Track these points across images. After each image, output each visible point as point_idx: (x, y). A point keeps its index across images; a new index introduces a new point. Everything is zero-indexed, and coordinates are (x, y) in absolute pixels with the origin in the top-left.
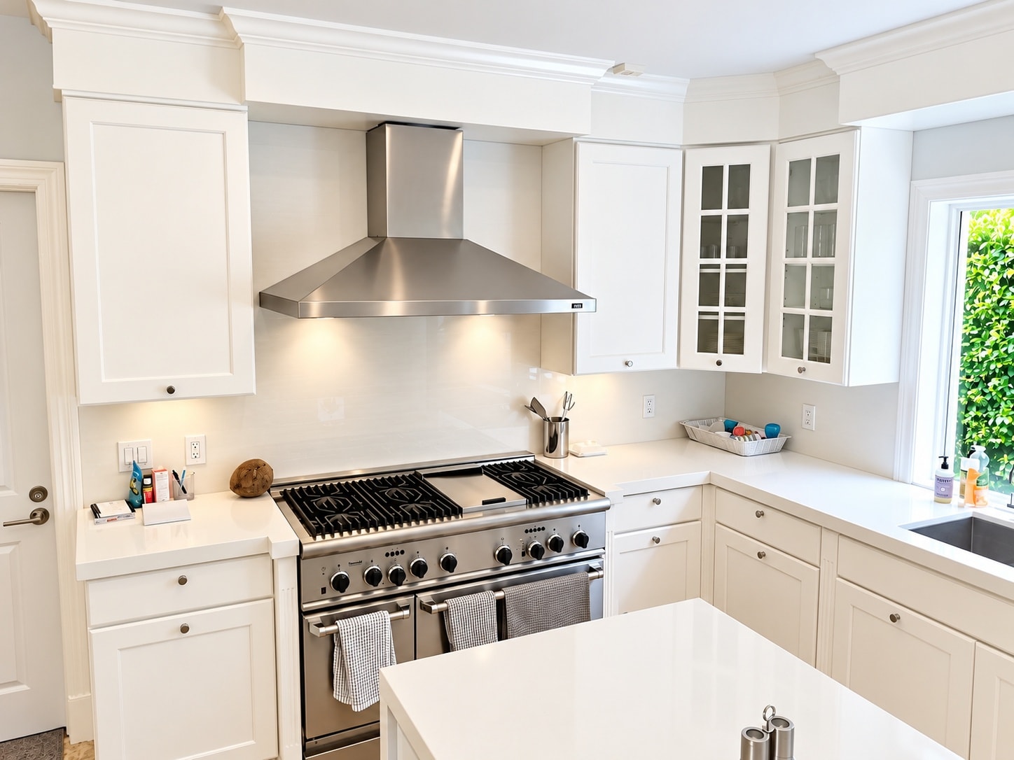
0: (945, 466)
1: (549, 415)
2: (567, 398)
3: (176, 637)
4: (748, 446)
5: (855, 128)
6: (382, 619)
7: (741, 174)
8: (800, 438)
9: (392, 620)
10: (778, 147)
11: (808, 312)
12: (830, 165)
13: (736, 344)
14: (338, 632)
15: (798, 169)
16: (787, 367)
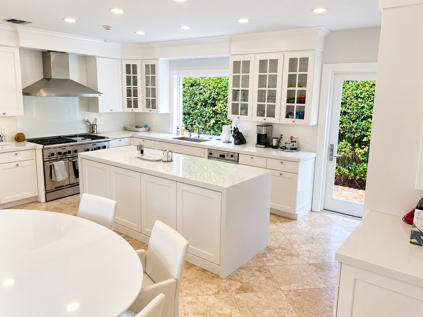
0: (178, 128)
1: (92, 124)
2: (96, 119)
3: (16, 167)
4: (141, 129)
5: (158, 59)
6: (62, 162)
7: (135, 67)
8: (152, 127)
9: (65, 163)
10: (142, 61)
11: (151, 98)
12: (153, 66)
13: (136, 106)
14: (53, 165)
15: (147, 66)
16: (147, 110)
